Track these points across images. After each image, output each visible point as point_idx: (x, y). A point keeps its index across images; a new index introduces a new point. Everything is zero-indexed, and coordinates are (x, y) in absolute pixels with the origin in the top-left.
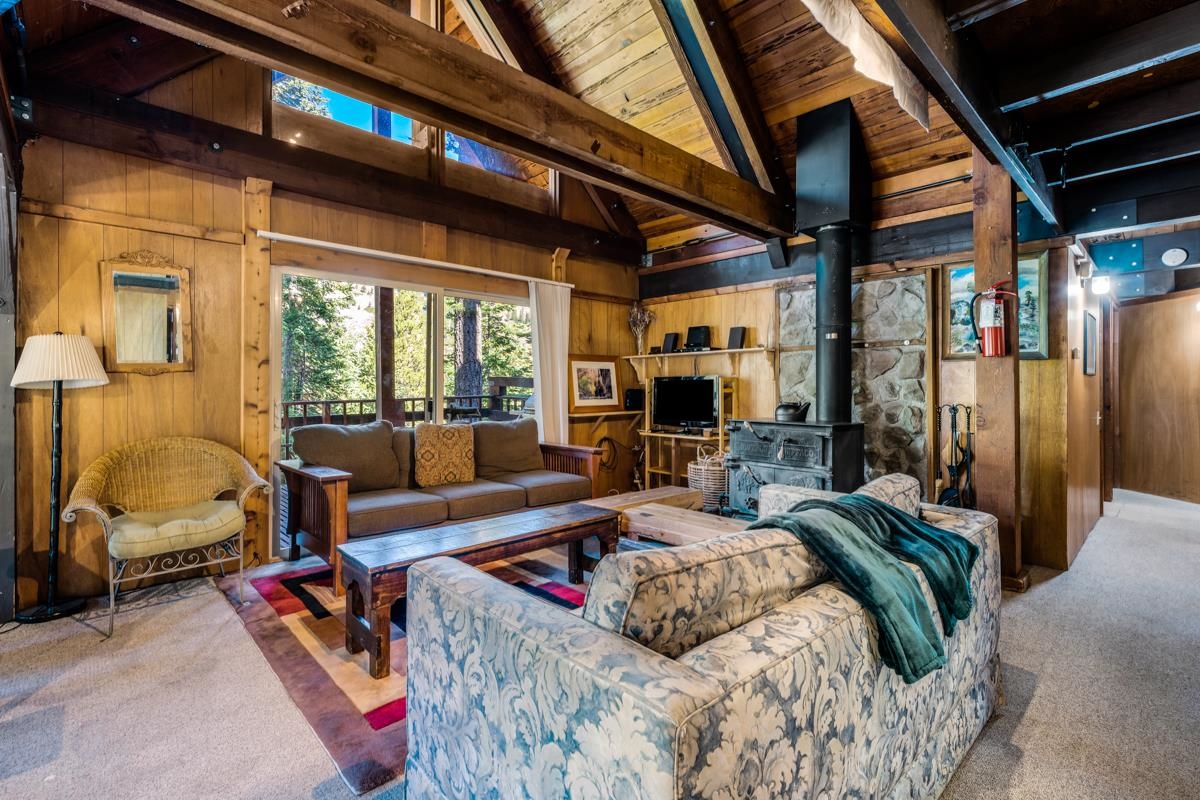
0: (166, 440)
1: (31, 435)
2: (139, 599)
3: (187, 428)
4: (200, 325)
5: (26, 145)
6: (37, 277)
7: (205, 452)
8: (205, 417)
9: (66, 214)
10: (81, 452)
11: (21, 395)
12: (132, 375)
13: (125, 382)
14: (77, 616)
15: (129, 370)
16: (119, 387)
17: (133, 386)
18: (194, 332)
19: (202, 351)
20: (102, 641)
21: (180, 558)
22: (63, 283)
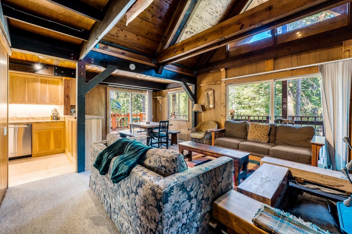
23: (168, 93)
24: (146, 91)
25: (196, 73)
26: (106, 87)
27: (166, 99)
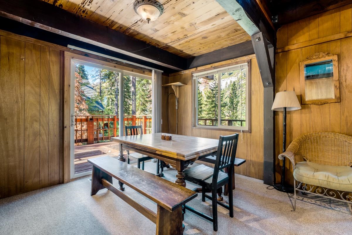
0: (326, 133)
1: (279, 127)
2: (312, 199)
3: (337, 129)
4: (344, 80)
5: (278, 31)
6: (280, 74)
7: (346, 141)
8: (347, 124)
9: (288, 49)
10: (294, 134)
11: (275, 113)
12: (311, 105)
13: (309, 108)
14: (290, 194)
15: (311, 103)
16: (307, 110)
17: (312, 109)
18: (340, 83)
19: (345, 92)
20: (291, 211)
21: (325, 191)
22: (288, 74)
23: (195, 75)
24: (151, 71)
25: (276, 21)
26: (64, 52)
27: (188, 88)
